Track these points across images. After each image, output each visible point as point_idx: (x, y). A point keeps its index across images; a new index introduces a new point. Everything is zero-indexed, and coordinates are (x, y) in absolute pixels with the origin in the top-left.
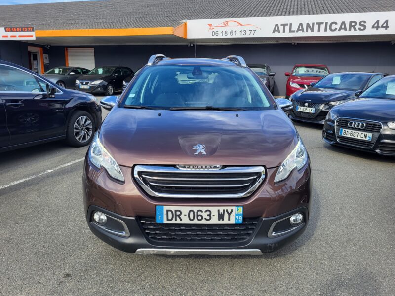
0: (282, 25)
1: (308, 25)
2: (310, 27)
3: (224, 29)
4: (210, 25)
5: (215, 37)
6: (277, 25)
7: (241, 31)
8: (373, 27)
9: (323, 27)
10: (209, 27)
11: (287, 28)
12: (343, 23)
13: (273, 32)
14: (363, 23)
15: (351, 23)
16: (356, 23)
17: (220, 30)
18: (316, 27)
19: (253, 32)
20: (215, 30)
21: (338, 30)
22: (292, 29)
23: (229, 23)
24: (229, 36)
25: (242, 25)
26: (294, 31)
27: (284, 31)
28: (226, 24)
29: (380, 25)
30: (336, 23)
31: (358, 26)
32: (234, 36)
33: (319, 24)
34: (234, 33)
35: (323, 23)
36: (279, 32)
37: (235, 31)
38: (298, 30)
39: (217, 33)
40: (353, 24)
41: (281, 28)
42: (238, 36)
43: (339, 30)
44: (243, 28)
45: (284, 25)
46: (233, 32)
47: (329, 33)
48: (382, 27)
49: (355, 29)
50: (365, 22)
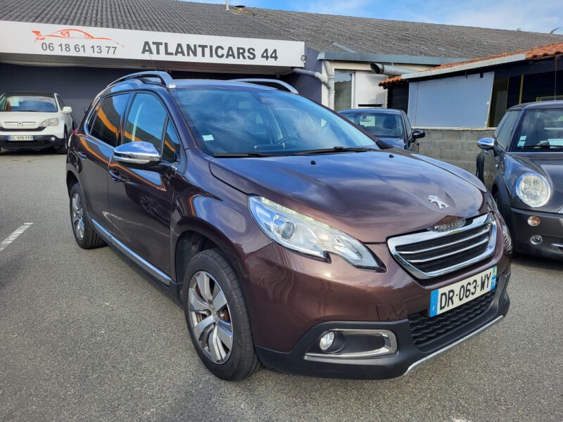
0: (154, 43)
1: (188, 46)
2: (192, 50)
3: (64, 41)
4: (37, 33)
5: (48, 52)
6: (147, 43)
7: (93, 47)
8: (263, 56)
9: (207, 51)
10: (35, 36)
11: (162, 48)
12: (230, 48)
13: (143, 52)
14: (251, 51)
15: (239, 49)
16: (244, 49)
17: (56, 42)
18: (199, 50)
19: (112, 50)
20: (47, 41)
21: (225, 56)
22: (169, 51)
23: (71, 32)
24: (73, 53)
25: (92, 38)
26: (171, 54)
27: (158, 53)
28: (66, 34)
29: (269, 55)
30: (222, 49)
31: (247, 54)
32: (81, 54)
33: (203, 47)
34: (82, 49)
35: (206, 46)
36: (151, 53)
37: (83, 46)
38: (177, 53)
39: (50, 46)
40: (241, 51)
41: (154, 48)
42: (89, 53)
43: (227, 57)
44: (95, 43)
45: (158, 44)
46: (80, 47)
47: (215, 60)
48: (271, 57)
49: (244, 58)
50: (254, 50)
